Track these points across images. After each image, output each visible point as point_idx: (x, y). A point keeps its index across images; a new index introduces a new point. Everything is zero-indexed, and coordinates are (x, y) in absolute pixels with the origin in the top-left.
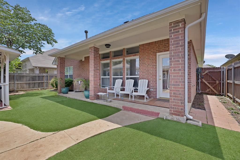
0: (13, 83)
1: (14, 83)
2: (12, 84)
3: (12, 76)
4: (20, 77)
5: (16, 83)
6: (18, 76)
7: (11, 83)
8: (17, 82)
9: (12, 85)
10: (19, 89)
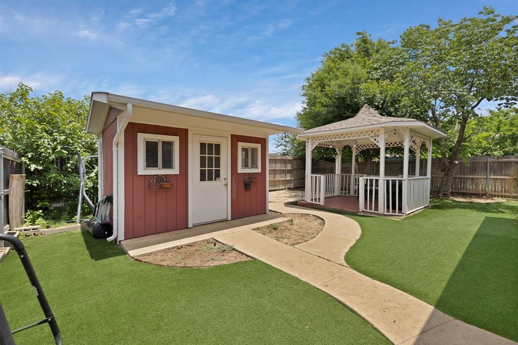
0: (484, 178)
1: (487, 178)
2: (482, 180)
3: (482, 164)
4: (502, 165)
5: (490, 178)
6: (496, 163)
7: (481, 177)
8: (494, 175)
9: (483, 182)
10: (498, 192)
